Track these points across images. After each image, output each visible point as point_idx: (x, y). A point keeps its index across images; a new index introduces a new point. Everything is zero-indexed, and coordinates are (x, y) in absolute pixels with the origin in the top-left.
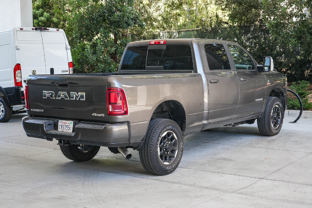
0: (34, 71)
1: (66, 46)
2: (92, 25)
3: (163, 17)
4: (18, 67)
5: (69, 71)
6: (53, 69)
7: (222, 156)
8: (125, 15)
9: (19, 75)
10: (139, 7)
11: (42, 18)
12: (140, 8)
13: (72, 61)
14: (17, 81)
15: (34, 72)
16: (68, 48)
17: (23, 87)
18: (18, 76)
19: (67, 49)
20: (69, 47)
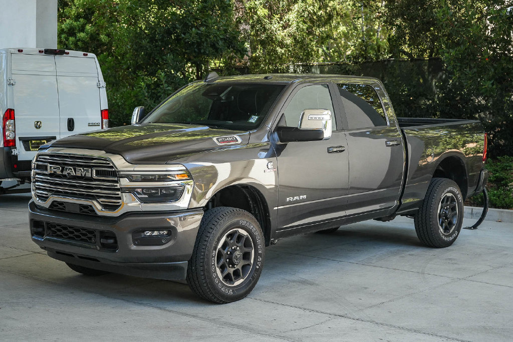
0: (38, 122)
1: (99, 81)
2: (155, 49)
3: (295, 39)
4: (10, 114)
5: (101, 125)
6: (73, 120)
7: (303, 277)
8: (209, 32)
9: (11, 127)
10: (251, 21)
11: (82, 35)
12: (253, 22)
13: (107, 108)
14: (8, 138)
15: (39, 124)
16: (101, 86)
17: (16, 148)
18: (9, 130)
19: (99, 88)
20: (103, 84)
